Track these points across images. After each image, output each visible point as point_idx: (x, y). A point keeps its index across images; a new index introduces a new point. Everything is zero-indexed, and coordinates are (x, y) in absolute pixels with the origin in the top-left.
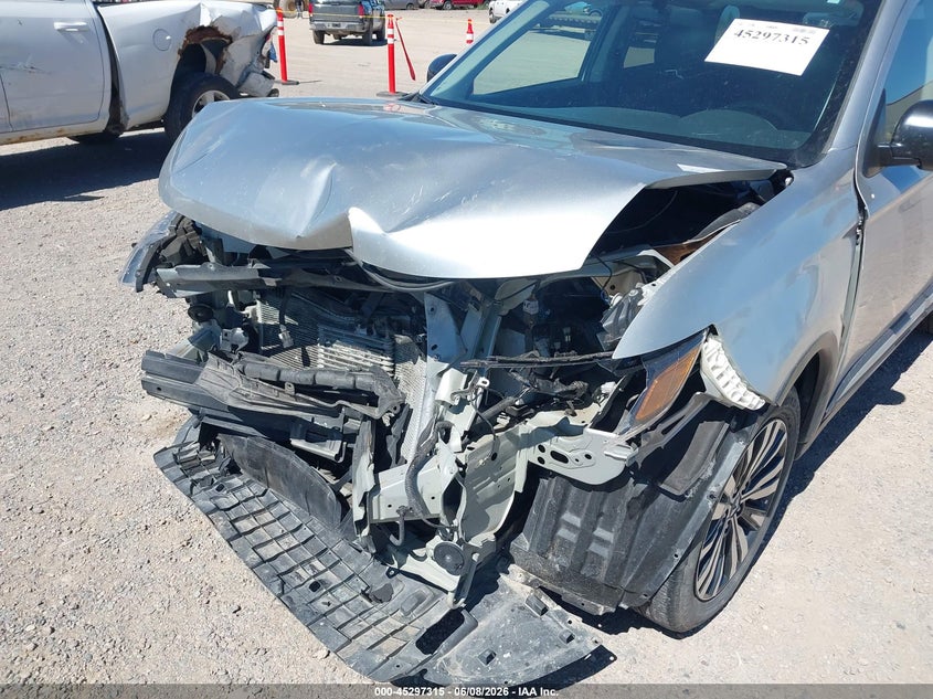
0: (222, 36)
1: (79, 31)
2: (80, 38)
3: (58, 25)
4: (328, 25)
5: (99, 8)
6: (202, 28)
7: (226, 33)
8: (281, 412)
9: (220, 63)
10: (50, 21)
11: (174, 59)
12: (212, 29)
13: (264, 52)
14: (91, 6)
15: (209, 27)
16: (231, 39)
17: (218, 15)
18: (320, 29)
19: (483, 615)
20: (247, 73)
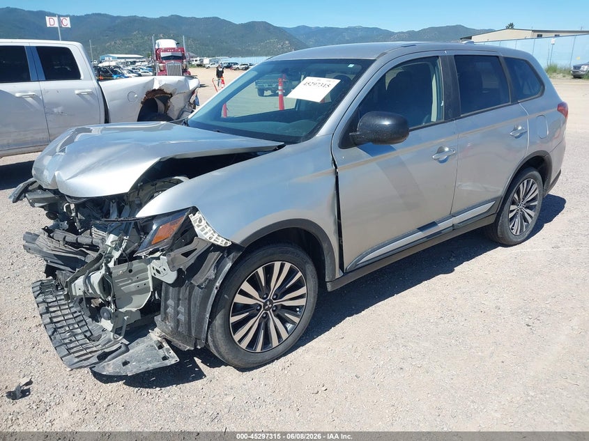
0: (166, 93)
1: (88, 94)
2: (88, 97)
3: (77, 92)
4: (266, 86)
5: (100, 82)
6: (155, 90)
7: (169, 92)
8: (63, 254)
9: (167, 108)
10: (74, 90)
11: (139, 106)
12: (160, 90)
13: (192, 101)
14: (95, 82)
15: (158, 90)
16: (171, 95)
17: (163, 83)
18: (261, 87)
19: (134, 347)
20: (182, 112)
